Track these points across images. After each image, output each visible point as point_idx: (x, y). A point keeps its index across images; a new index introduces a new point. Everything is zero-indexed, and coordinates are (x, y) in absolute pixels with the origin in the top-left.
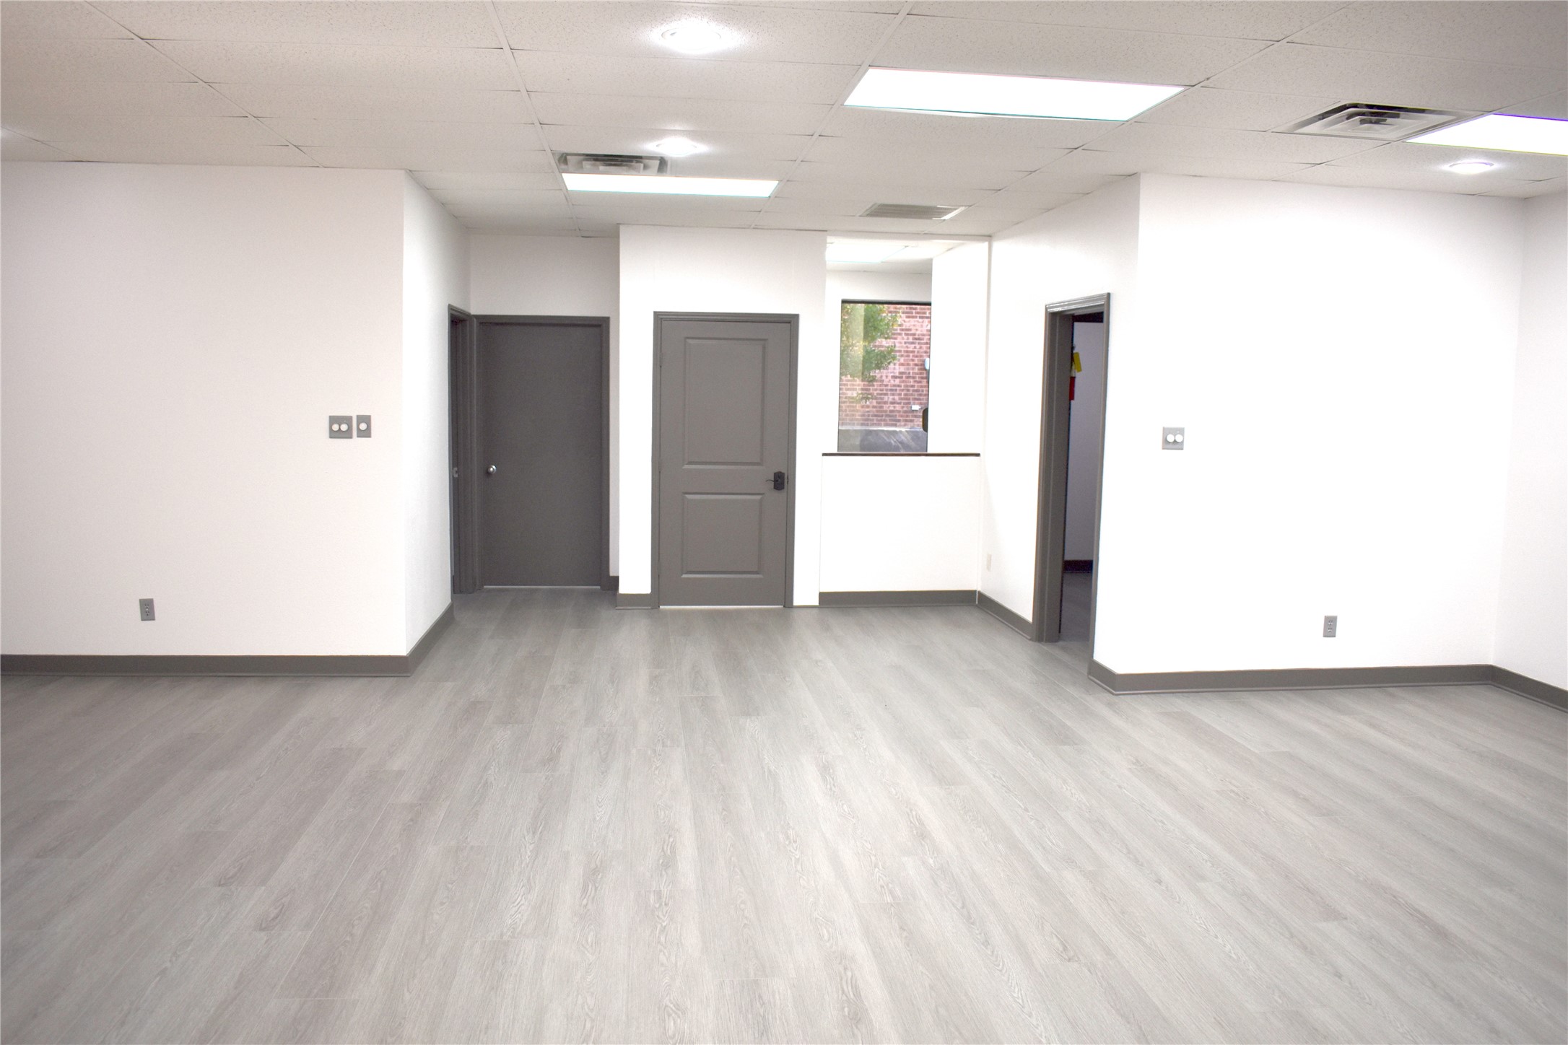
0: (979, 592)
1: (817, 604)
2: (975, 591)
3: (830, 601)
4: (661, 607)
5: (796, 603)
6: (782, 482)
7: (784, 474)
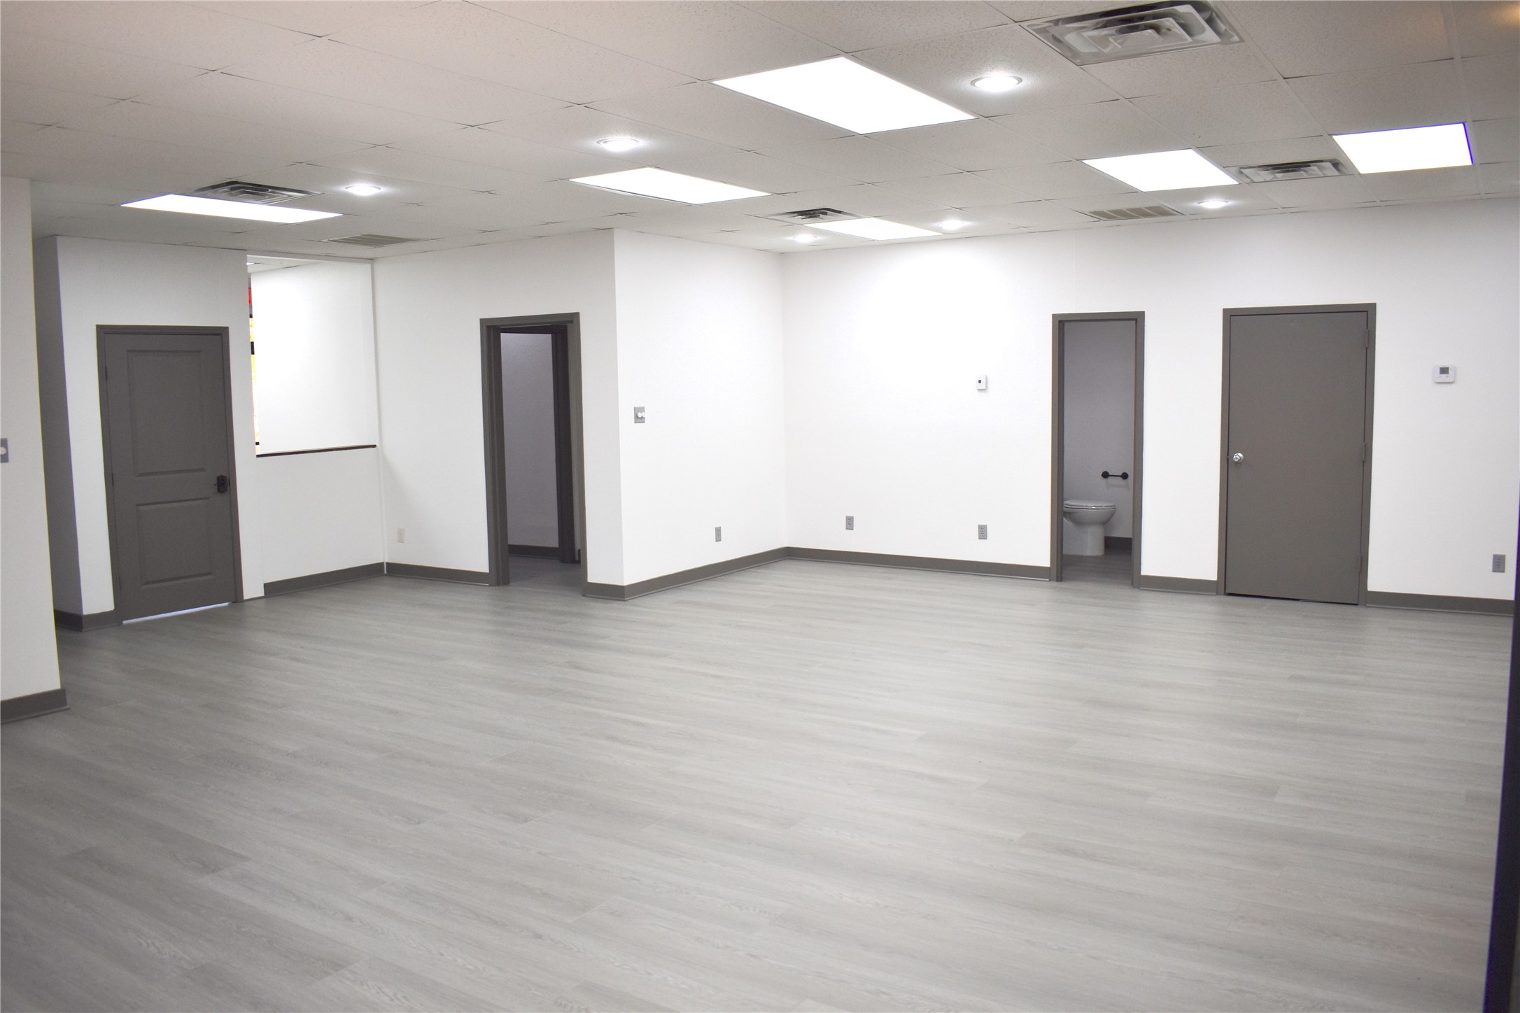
0: (387, 563)
1: (263, 595)
2: (383, 563)
3: (273, 589)
4: (125, 622)
5: (246, 597)
6: (225, 484)
7: (225, 477)
